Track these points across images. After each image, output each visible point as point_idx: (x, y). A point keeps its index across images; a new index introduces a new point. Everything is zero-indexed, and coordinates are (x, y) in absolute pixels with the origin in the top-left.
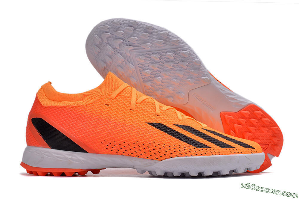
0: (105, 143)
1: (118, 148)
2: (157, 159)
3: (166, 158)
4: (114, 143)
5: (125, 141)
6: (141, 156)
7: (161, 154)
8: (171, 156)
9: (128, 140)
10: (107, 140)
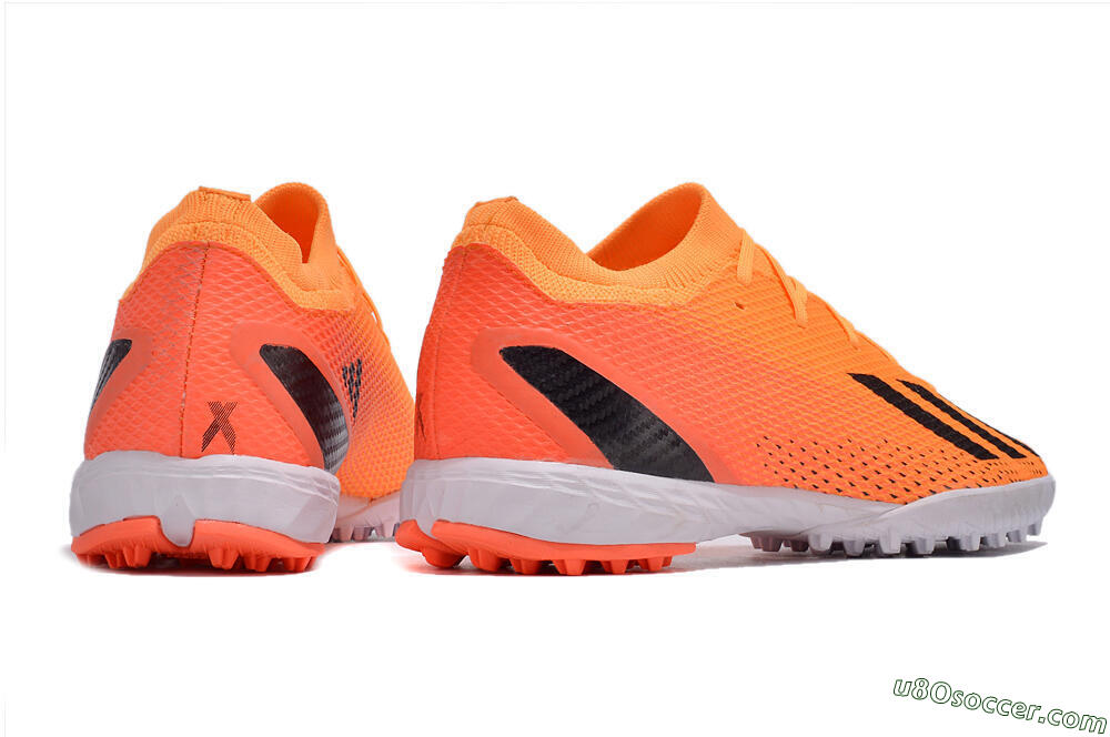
0: (766, 445)
1: (795, 462)
2: (895, 497)
3: (920, 493)
4: (790, 444)
5: (818, 440)
6: (850, 491)
7: (909, 482)
8: (933, 486)
9: (824, 435)
10: (772, 434)
